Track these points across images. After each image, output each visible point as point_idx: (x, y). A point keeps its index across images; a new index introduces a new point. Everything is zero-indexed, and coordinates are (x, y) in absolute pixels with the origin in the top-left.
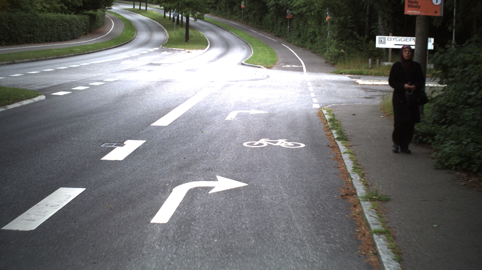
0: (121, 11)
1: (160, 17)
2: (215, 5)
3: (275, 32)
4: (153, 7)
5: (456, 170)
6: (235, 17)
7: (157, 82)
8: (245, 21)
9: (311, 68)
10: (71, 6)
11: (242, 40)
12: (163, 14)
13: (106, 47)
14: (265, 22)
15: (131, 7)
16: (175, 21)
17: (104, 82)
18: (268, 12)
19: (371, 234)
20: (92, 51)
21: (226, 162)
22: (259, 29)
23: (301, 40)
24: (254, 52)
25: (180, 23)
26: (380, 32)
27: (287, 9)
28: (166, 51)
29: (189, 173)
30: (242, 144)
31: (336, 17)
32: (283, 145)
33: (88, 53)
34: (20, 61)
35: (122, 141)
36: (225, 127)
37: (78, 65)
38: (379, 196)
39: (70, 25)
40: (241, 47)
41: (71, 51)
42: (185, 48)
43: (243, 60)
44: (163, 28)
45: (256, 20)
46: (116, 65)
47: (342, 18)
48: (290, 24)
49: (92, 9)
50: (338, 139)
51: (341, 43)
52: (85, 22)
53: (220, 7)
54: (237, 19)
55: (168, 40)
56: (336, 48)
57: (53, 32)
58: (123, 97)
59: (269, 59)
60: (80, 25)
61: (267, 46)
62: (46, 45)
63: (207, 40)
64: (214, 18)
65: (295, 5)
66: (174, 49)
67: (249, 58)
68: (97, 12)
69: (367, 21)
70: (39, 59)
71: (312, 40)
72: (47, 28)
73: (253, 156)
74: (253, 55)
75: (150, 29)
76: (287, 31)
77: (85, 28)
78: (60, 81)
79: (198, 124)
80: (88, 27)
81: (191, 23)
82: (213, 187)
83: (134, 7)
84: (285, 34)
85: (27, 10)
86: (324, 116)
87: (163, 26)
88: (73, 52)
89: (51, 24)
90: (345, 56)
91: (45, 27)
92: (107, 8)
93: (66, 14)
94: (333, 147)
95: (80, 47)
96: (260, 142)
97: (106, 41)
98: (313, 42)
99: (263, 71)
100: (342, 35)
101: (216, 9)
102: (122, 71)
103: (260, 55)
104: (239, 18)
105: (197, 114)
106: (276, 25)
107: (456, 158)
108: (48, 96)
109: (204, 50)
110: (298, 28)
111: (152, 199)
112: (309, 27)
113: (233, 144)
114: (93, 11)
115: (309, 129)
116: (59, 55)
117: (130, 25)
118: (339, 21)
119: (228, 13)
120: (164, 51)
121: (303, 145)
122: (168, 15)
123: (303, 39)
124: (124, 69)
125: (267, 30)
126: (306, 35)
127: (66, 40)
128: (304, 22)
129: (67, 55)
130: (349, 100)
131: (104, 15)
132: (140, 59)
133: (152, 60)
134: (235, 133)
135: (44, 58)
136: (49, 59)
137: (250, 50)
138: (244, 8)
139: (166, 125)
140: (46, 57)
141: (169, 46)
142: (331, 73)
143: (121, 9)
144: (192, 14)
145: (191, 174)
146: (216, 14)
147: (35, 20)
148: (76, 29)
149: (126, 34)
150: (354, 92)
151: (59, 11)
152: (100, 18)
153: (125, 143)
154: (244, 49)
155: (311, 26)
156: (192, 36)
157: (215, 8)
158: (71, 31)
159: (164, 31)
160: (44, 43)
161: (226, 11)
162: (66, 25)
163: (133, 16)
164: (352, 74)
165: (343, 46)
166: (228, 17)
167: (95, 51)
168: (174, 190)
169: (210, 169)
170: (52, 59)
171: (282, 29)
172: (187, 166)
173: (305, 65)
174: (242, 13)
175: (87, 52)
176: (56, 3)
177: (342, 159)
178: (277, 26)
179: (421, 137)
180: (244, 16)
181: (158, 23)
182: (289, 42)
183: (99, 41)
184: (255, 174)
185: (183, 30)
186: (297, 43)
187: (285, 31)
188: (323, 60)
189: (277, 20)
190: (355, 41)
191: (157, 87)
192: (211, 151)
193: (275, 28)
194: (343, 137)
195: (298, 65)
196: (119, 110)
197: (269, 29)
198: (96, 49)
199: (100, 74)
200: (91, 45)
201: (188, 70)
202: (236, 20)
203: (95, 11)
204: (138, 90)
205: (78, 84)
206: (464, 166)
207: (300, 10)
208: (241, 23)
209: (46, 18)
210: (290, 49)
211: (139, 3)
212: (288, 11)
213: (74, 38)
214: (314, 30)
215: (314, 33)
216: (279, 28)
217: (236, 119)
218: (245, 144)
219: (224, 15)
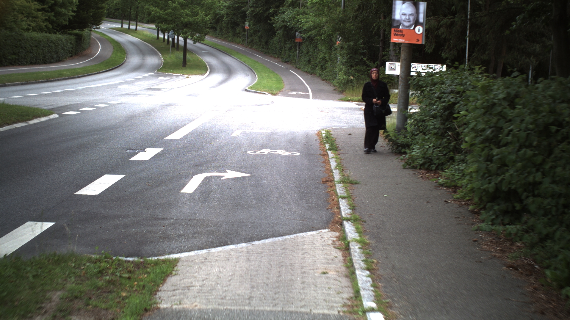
0: (107, 30)
1: (152, 38)
2: (214, 25)
3: (283, 57)
4: (143, 27)
5: (420, 169)
6: (238, 40)
7: (161, 105)
8: (249, 44)
9: (317, 94)
10: (55, 25)
11: (245, 65)
12: (156, 35)
13: (97, 71)
14: (271, 46)
15: (119, 26)
16: (171, 43)
17: (108, 104)
18: (275, 35)
19: (338, 199)
20: (82, 75)
21: (233, 163)
22: (264, 54)
23: (310, 66)
24: (258, 78)
25: (176, 45)
26: (391, 58)
27: (296, 31)
28: (162, 76)
29: (204, 168)
30: (246, 152)
31: (346, 42)
32: (281, 153)
33: (79, 77)
34: (11, 83)
35: (143, 148)
36: (231, 141)
37: (74, 88)
38: (350, 180)
39: (56, 46)
40: (245, 73)
41: (60, 74)
42: (183, 74)
43: (246, 87)
44: (156, 51)
45: (262, 44)
46: (113, 89)
47: (352, 43)
48: (299, 48)
49: (78, 29)
50: (329, 149)
51: (351, 69)
52: (71, 43)
53: (221, 28)
54: (240, 42)
55: (163, 64)
56: (345, 75)
57: (39, 53)
58: (132, 117)
59: (275, 85)
60: (66, 47)
61: (274, 72)
62: (32, 68)
63: (206, 65)
64: (214, 40)
65: (305, 28)
66: (171, 74)
67: (253, 84)
68: (84, 32)
69: (381, 46)
70: (29, 82)
71: (322, 66)
72: (32, 50)
73: (255, 160)
74: (258, 81)
75: (142, 52)
76: (296, 56)
77: (71, 49)
78: (64, 103)
79: (207, 139)
80: (74, 49)
81: (188, 46)
82: (224, 176)
83: (122, 26)
84: (294, 60)
85: (11, 29)
86: (322, 135)
87: (156, 49)
88: (63, 75)
89: (36, 45)
90: (353, 83)
91: (30, 48)
92: (95, 27)
93: (50, 33)
94: (324, 155)
95: (68, 70)
96: (262, 151)
97: (95, 65)
98: (323, 68)
99: (268, 97)
100: (351, 61)
101: (216, 30)
102: (122, 95)
103: (265, 82)
104: (243, 41)
105: (204, 132)
106: (284, 49)
107: (420, 160)
108: (61, 115)
109: (203, 75)
110: (307, 53)
111: (179, 181)
112: (320, 52)
113: (238, 152)
114: (79, 31)
115: (306, 143)
116: (49, 79)
117: (118, 47)
118: (349, 46)
119: (230, 34)
120: (160, 76)
121: (298, 154)
122: (161, 36)
123: (313, 65)
124: (124, 93)
125: (274, 55)
126: (316, 61)
127: (51, 63)
128: (314, 46)
129: (56, 79)
130: (351, 125)
131: (90, 35)
132: (137, 83)
133: (150, 85)
134: (240, 145)
135: (34, 81)
136: (39, 83)
137: (255, 76)
138: (248, 29)
139: (178, 138)
140: (36, 81)
141: (165, 71)
142: (338, 100)
143: (107, 28)
144: (191, 36)
145: (205, 169)
146: (216, 36)
147: (20, 40)
148: (62, 51)
149: (115, 57)
150: (358, 118)
151: (44, 30)
152: (87, 38)
153: (146, 150)
154: (247, 75)
155: (322, 51)
156: (190, 60)
157: (214, 28)
158: (57, 53)
159: (158, 54)
160: (29, 65)
161: (228, 33)
162: (52, 46)
163: (120, 37)
164: (360, 102)
165: (352, 72)
166: (230, 39)
167: (85, 75)
168: (194, 177)
169: (220, 166)
170: (42, 82)
171: (291, 54)
172: (202, 164)
173: (312, 93)
174: (245, 35)
175: (77, 76)
176: (41, 22)
177: (329, 162)
178: (285, 51)
179: (400, 148)
180: (248, 38)
181: (151, 46)
182: (298, 68)
183: (87, 65)
184: (257, 169)
185: (181, 55)
186: (306, 70)
187: (294, 56)
188: (332, 87)
189: (285, 44)
190: (365, 67)
191: (161, 109)
192: (220, 156)
193: (283, 53)
194: (333, 148)
195: (305, 92)
196: (132, 127)
197: (276, 53)
198: (86, 72)
199: (100, 97)
200: (80, 69)
201: (189, 95)
202: (238, 44)
203: (81, 31)
204: (144, 112)
205: (84, 105)
206: (426, 166)
207: (310, 33)
208: (244, 46)
209: (31, 38)
210: (298, 76)
211: (128, 22)
212: (297, 34)
213: (59, 60)
214: (325, 55)
215: (324, 58)
216: (287, 52)
217: (241, 136)
218: (249, 152)
219: (226, 37)
